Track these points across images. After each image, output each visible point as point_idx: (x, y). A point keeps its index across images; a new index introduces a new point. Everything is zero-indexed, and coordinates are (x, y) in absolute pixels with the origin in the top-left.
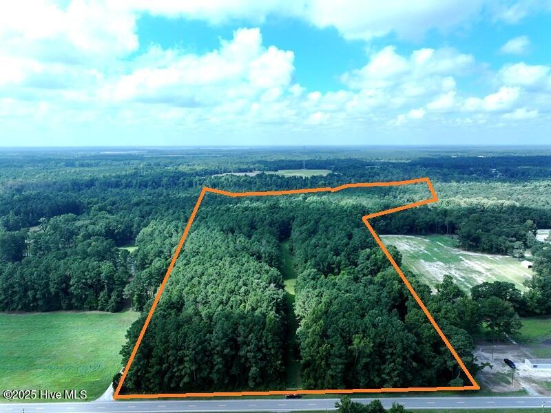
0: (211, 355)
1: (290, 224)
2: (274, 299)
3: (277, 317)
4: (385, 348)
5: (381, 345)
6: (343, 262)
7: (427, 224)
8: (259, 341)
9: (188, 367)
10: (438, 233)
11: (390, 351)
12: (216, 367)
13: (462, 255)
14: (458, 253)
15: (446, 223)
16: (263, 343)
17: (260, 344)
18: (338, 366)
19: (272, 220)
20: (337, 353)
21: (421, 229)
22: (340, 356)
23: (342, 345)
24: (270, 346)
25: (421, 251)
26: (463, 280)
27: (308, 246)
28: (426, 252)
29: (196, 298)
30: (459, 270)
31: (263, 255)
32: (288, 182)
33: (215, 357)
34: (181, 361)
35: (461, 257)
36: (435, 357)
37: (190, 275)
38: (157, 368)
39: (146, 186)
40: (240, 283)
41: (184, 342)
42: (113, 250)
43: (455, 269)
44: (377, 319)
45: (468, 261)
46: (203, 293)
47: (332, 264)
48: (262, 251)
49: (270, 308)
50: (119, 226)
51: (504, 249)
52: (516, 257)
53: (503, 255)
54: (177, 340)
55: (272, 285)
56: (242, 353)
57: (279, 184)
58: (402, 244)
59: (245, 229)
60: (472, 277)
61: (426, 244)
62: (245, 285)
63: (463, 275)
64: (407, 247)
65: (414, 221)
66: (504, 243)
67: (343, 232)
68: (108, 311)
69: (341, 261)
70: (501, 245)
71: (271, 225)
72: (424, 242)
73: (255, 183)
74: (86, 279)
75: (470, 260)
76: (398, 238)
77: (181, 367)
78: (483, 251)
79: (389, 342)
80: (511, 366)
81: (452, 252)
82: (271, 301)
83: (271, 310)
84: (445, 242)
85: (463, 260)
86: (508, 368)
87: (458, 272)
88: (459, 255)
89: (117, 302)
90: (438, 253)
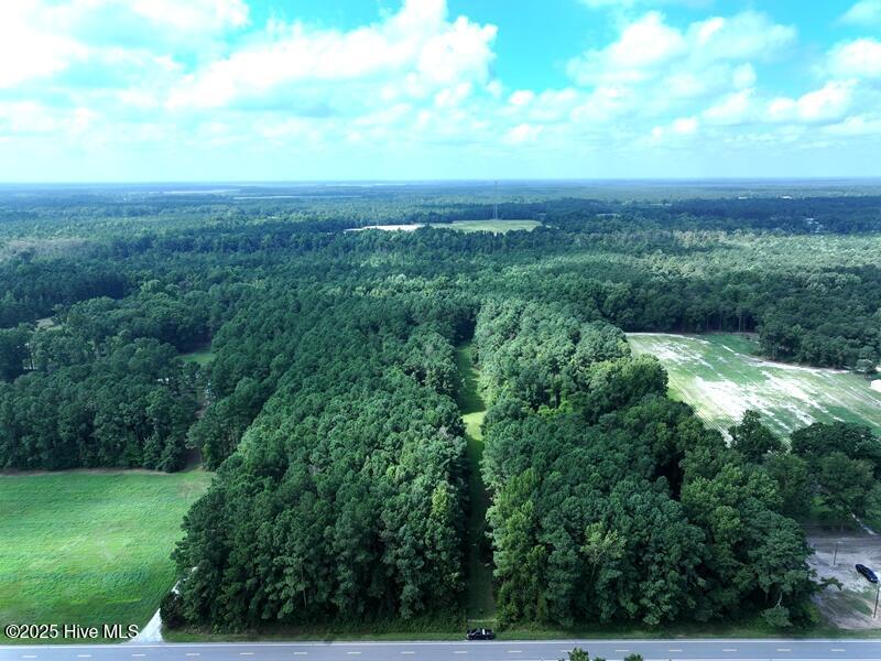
0: (333, 563)
1: (473, 316)
2: (445, 457)
3: (452, 491)
4: (646, 552)
5: (642, 546)
6: (564, 385)
7: (705, 314)
8: (418, 538)
9: (291, 585)
10: (724, 329)
11: (658, 557)
12: (342, 586)
13: (767, 369)
14: (759, 365)
15: (738, 312)
16: (427, 541)
17: (421, 542)
18: (561, 585)
19: (443, 308)
20: (559, 562)
21: (695, 323)
22: (566, 567)
23: (569, 546)
24: (438, 548)
25: (696, 361)
26: (772, 414)
27: (505, 354)
28: (704, 363)
29: (308, 455)
30: (762, 395)
31: (428, 372)
32: (469, 242)
33: (341, 568)
34: (279, 574)
35: (764, 373)
36: (739, 568)
37: (299, 411)
38: (236, 586)
39: (235, 249)
40: (388, 425)
41: (284, 540)
42: (172, 361)
43: (757, 394)
44: (633, 498)
45: (777, 380)
46: (321, 446)
47: (546, 388)
48: (426, 365)
49: (439, 474)
50: (185, 319)
51: (841, 358)
52: (860, 373)
53: (837, 368)
54: (272, 536)
55: (443, 429)
56: (388, 559)
57: (454, 244)
58: (663, 349)
59: (397, 325)
60: (786, 410)
61: (704, 349)
62: (397, 430)
63: (772, 405)
64: (671, 355)
65: (684, 309)
66: (841, 348)
67: (564, 330)
68: (160, 469)
69: (562, 382)
70: (835, 352)
71: (440, 317)
72: (701, 345)
73: (415, 244)
74: (121, 416)
75: (781, 378)
76: (656, 338)
77: (279, 585)
78: (804, 361)
79: (657, 542)
80: (869, 579)
81: (750, 364)
82: (439, 463)
83: (441, 478)
84: (736, 346)
85: (768, 379)
86: (863, 582)
87: (762, 400)
88: (762, 368)
89: (176, 456)
90: (724, 364)
